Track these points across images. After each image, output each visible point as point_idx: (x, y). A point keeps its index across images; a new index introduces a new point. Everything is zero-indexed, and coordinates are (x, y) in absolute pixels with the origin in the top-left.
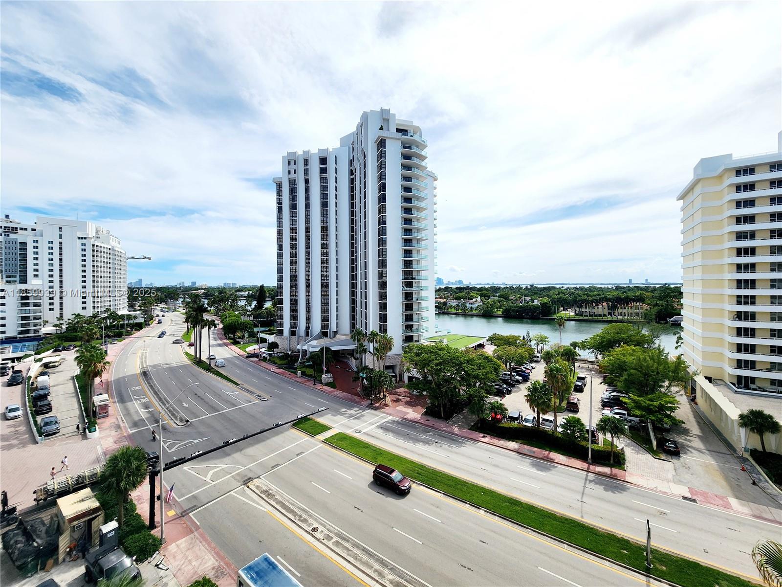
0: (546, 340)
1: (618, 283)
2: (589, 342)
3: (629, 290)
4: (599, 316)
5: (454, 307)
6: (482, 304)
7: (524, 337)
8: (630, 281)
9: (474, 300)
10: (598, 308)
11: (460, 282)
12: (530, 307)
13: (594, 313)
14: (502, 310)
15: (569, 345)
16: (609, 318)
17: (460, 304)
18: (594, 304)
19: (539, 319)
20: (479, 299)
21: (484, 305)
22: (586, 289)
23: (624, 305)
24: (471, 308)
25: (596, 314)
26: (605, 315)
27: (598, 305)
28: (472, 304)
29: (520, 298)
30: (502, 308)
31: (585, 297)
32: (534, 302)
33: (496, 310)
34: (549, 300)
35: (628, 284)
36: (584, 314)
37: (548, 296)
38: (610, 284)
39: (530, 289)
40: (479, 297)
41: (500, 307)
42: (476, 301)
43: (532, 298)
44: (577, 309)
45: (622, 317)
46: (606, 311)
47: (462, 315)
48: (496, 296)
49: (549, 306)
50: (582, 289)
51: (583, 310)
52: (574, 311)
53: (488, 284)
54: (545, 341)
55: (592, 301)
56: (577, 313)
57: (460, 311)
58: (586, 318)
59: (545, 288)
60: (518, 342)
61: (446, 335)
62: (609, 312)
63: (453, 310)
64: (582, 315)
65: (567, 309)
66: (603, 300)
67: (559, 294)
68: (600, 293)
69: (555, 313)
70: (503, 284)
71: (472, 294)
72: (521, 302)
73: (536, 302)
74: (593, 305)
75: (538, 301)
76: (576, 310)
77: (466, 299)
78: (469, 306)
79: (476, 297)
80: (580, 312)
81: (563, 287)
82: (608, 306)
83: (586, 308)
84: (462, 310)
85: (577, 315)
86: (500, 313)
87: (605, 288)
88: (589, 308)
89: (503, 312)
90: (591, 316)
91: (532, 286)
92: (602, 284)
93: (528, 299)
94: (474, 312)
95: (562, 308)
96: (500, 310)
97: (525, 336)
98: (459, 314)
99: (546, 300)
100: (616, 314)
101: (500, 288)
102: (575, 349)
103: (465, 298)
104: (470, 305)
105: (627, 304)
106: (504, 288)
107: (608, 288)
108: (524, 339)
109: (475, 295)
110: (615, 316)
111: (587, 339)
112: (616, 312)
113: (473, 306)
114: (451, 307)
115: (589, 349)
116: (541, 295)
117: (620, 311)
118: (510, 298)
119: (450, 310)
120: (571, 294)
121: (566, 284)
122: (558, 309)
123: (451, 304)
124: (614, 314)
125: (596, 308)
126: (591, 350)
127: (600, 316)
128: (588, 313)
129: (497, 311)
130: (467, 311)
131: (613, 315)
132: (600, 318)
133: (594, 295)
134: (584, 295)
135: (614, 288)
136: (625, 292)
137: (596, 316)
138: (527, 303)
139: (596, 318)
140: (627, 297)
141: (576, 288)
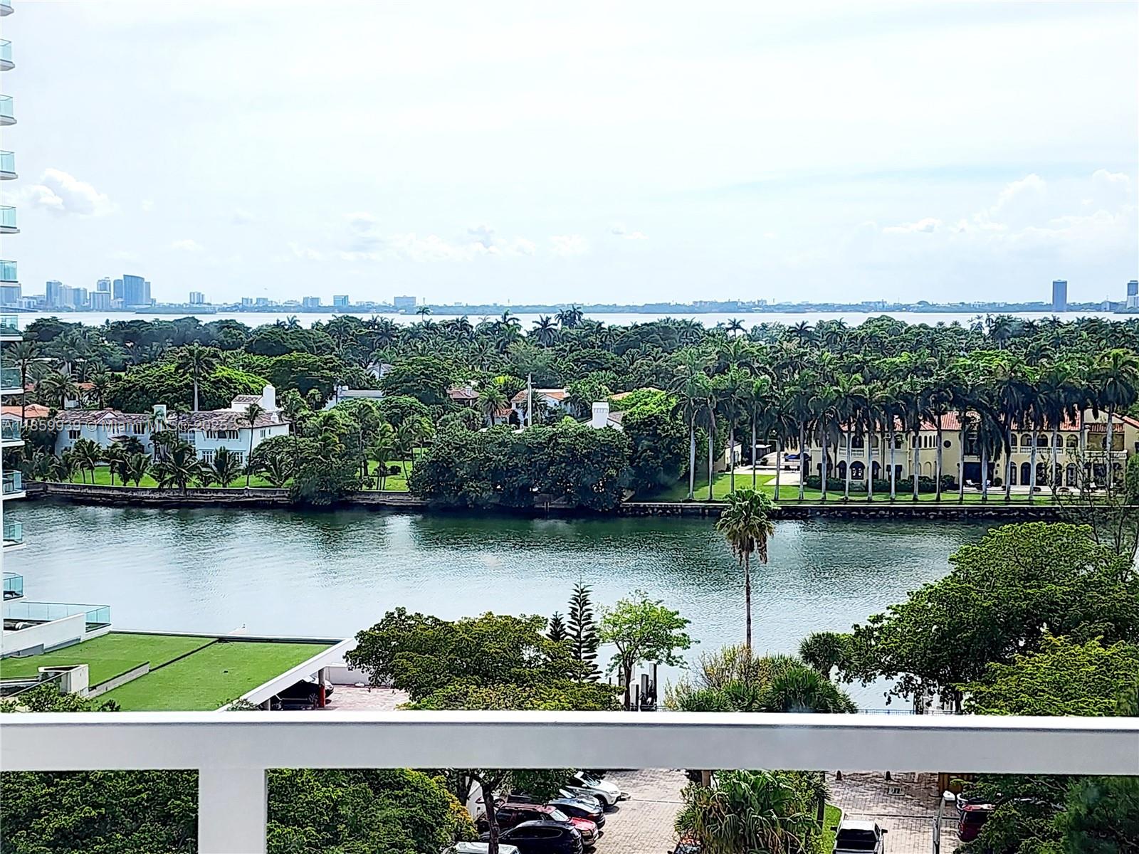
0: (676, 632)
1: (1000, 300)
2: (890, 631)
3: (1057, 342)
4: (922, 490)
5: (111, 455)
6: (284, 431)
7: (557, 622)
8: (1060, 288)
9: (239, 408)
10: (916, 442)
11: (132, 287)
12: (571, 449)
13: (899, 468)
14: (409, 466)
15: (797, 656)
16: (971, 496)
17: (145, 438)
18: (898, 421)
19: (617, 513)
20: (268, 399)
21: (304, 442)
22: (855, 339)
23: (1039, 421)
24: (223, 459)
25: (905, 476)
26: (950, 484)
27: (917, 428)
28: (222, 435)
29: (510, 391)
30: (412, 457)
31: (854, 384)
32: (590, 416)
33: (373, 466)
34: (674, 401)
35: (1047, 308)
36: (848, 479)
37: (662, 377)
38: (963, 308)
39: (564, 337)
40: (270, 390)
41: (401, 452)
42: (253, 413)
43: (575, 390)
44: (816, 453)
45: (1027, 489)
46: (955, 459)
47: (163, 506)
48: (370, 384)
49: (674, 440)
50: (833, 335)
51: (844, 455)
52: (798, 463)
53: (311, 306)
54: (668, 643)
55: (890, 408)
56: (815, 472)
57: (148, 482)
58: (857, 500)
59: (643, 334)
60: (528, 653)
61: (77, 643)
62: (967, 466)
63: (104, 478)
64: (837, 486)
65: (761, 454)
66: (939, 400)
67: (722, 370)
68: (926, 357)
69: (704, 477)
70: (404, 305)
71: (221, 372)
72: (514, 419)
73: (602, 418)
74: (892, 426)
75: (614, 408)
76: (807, 459)
77: (189, 400)
78: (204, 445)
79: (248, 390)
80: (829, 467)
81: (736, 326)
82: (966, 435)
83: (858, 444)
84: (159, 474)
85: (811, 483)
86: (397, 484)
87: (941, 329)
88: (874, 440)
89: (414, 482)
90: (881, 487)
91: (570, 317)
92: (924, 307)
93: (553, 397)
94: (239, 482)
95: (738, 449)
96: (395, 471)
97: (566, 620)
98: (141, 504)
99: (654, 400)
100: (1001, 472)
101: (388, 331)
102: (826, 674)
103: (178, 398)
104: (216, 445)
105: (1056, 420)
106: (413, 333)
107: (957, 331)
108: (556, 636)
109: (240, 375)
110: (997, 482)
111: (879, 618)
112: (1002, 461)
113: (230, 445)
114: (88, 455)
115: (889, 671)
116: (624, 372)
117: (1021, 456)
118: (455, 391)
119: (81, 479)
120: (782, 365)
121: (750, 308)
122: (718, 455)
123: (88, 434)
124: (990, 477)
125: (907, 444)
126: (900, 677)
127: (926, 486)
128: (868, 476)
129: (383, 473)
130: (193, 482)
131: (985, 481)
132: (927, 498)
133: (897, 371)
134: (848, 370)
135: (986, 331)
136: (1041, 352)
137: (904, 487)
138: (550, 422)
139: (904, 500)
140: (1054, 382)
141: (801, 330)
